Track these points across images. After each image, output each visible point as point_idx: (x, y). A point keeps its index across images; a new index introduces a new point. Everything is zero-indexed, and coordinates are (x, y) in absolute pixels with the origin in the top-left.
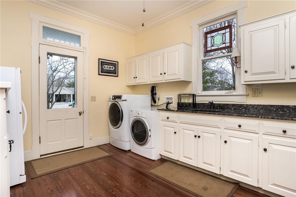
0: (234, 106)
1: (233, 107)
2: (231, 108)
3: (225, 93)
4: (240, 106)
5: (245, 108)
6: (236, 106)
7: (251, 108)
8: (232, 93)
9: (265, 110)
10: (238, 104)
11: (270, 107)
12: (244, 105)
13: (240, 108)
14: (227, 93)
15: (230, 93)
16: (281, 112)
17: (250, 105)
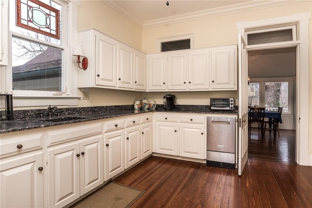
0: (68, 110)
1: (67, 112)
2: (65, 113)
3: (54, 95)
4: (73, 110)
5: (78, 111)
6: (70, 110)
7: (83, 111)
8: (61, 95)
9: (92, 111)
10: (71, 108)
11: (95, 108)
12: (77, 108)
13: (73, 112)
14: (56, 95)
15: (59, 95)
16: (100, 112)
17: (82, 108)
